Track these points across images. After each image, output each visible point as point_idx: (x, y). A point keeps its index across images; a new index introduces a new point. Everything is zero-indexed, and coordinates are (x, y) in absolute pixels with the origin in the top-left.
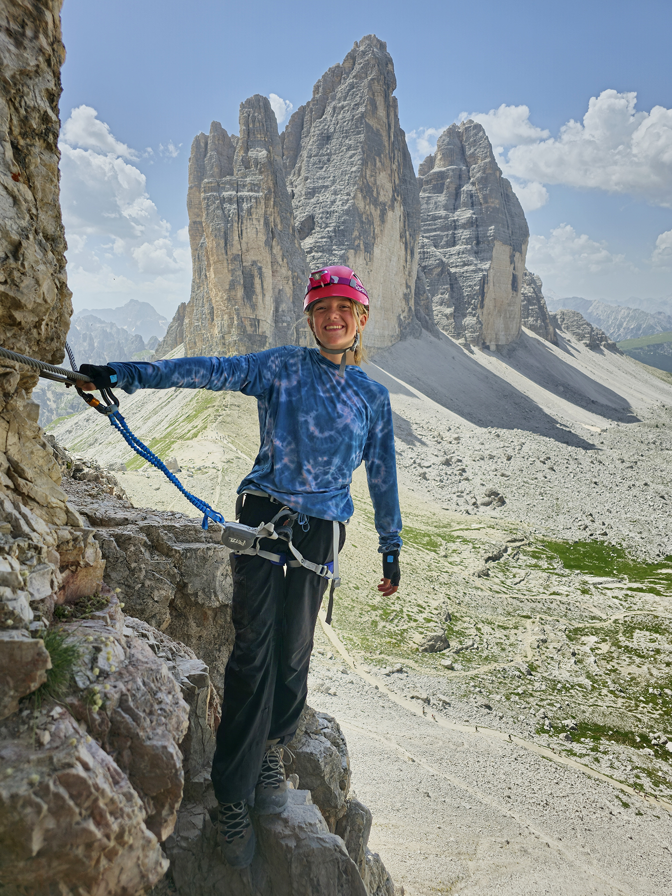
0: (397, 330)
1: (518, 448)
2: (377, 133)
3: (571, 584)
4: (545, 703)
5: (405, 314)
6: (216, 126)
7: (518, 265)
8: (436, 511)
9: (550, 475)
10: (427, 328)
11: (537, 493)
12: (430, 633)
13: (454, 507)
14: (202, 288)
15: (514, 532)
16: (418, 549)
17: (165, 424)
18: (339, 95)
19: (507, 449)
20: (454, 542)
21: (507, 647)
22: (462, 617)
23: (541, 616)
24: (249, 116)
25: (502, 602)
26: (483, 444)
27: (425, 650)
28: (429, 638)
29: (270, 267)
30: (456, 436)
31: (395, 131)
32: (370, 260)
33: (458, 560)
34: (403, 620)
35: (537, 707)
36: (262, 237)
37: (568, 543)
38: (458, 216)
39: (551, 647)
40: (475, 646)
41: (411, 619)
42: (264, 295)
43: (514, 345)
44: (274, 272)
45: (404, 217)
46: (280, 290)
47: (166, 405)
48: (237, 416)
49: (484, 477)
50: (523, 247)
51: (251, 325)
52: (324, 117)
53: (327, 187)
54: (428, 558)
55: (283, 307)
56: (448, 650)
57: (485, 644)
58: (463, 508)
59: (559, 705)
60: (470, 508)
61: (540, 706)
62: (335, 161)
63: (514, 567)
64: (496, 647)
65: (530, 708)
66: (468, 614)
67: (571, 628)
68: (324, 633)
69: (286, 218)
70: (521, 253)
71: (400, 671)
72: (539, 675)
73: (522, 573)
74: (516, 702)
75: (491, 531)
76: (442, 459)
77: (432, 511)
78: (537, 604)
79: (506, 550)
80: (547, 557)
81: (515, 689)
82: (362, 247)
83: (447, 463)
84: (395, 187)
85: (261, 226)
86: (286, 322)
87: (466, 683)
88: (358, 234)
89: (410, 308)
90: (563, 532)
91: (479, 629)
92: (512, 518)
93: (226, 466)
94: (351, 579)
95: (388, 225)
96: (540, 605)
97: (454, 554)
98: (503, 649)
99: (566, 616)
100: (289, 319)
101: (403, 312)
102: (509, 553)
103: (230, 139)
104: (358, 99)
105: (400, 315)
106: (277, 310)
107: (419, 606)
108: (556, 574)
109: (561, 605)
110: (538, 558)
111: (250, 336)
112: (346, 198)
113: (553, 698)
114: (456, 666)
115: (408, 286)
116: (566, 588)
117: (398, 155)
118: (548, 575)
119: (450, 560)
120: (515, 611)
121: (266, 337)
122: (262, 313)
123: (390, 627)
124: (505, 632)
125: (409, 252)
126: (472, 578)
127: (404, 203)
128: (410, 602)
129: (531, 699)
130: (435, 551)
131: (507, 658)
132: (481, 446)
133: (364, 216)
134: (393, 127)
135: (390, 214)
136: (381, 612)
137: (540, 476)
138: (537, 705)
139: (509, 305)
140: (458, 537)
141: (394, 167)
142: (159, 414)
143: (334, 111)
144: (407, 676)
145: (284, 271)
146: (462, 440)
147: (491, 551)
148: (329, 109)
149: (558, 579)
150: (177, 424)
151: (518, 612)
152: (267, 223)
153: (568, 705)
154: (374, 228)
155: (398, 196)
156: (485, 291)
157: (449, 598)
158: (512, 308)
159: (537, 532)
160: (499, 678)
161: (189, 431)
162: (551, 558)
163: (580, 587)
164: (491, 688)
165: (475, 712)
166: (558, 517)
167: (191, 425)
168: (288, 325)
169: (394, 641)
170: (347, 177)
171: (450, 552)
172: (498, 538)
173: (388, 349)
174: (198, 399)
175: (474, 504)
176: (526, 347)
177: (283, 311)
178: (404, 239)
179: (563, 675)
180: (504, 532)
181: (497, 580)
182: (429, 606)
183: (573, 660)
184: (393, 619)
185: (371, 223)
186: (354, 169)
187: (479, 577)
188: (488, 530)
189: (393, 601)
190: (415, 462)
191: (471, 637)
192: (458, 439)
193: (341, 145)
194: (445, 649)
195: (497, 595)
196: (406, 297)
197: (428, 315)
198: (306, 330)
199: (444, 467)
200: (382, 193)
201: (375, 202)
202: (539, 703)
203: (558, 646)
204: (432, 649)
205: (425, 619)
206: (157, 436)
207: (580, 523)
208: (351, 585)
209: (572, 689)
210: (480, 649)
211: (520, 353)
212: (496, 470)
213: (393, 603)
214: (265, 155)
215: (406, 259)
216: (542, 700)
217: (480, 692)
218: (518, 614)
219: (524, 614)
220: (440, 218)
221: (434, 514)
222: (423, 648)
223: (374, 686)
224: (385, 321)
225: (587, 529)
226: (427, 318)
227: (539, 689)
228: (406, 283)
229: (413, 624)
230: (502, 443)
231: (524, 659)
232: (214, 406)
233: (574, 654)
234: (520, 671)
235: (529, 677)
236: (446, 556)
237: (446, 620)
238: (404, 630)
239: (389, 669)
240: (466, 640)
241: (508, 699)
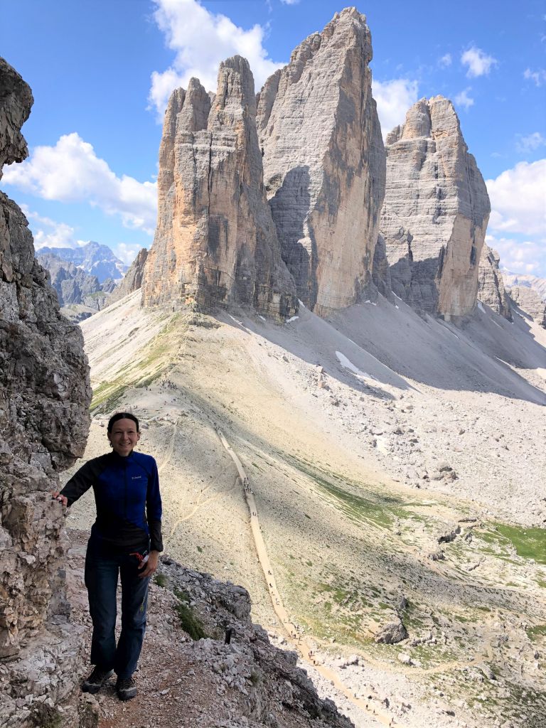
0: (354, 292)
1: (471, 423)
2: (351, 101)
3: (527, 574)
4: (510, 713)
5: (363, 278)
6: (195, 82)
7: (478, 238)
8: (386, 482)
9: (504, 454)
10: (383, 293)
11: (491, 472)
12: (386, 622)
13: (405, 479)
14: (166, 236)
15: (466, 511)
16: (371, 524)
17: (117, 368)
18: (316, 62)
19: (461, 423)
20: (406, 518)
21: (466, 643)
22: (417, 603)
23: (500, 609)
24: (229, 74)
25: (459, 590)
26: (435, 415)
27: (381, 641)
28: (385, 627)
29: (236, 221)
30: (409, 405)
31: (367, 101)
32: (333, 222)
33: (412, 538)
34: (357, 604)
35: (502, 717)
36: (232, 191)
37: (520, 528)
38: (422, 186)
39: (512, 646)
40: (433, 640)
41: (366, 603)
42: (227, 248)
43: (468, 317)
44: (240, 226)
45: (370, 182)
46: (243, 245)
47: (119, 349)
48: (191, 366)
49: (435, 450)
50: (484, 222)
51: (212, 276)
52: (300, 81)
53: (297, 147)
54: (382, 534)
55: (245, 261)
56: (405, 641)
57: (443, 638)
58: (413, 481)
59: (525, 717)
60: (421, 482)
61: (505, 716)
62: (307, 124)
63: (467, 550)
64: (454, 642)
65: (495, 719)
66: (424, 601)
67: (532, 625)
68: (275, 612)
69: (255, 175)
70: (481, 227)
71: (356, 663)
72: (503, 680)
73: (477, 558)
74: (479, 711)
75: (443, 509)
76: (394, 428)
77: (382, 481)
78: (495, 595)
79: (458, 531)
80: (500, 541)
81: (477, 695)
82: (327, 209)
83: (399, 432)
84: (363, 153)
85: (231, 181)
86: (247, 276)
87: (425, 684)
88: (324, 195)
89: (368, 273)
90: (516, 515)
91: (435, 620)
92: (464, 496)
93: (182, 419)
94: (304, 554)
95: (354, 189)
96: (498, 597)
97: (407, 532)
98: (462, 646)
99: (525, 611)
100: (250, 274)
101: (361, 275)
102: (461, 534)
103: (207, 95)
104: (334, 67)
105: (357, 278)
106: (238, 264)
107: (374, 589)
108: (511, 561)
109: (520, 599)
110: (490, 541)
111: (210, 287)
112: (315, 159)
113: (518, 707)
114: (413, 661)
115: (367, 251)
116: (523, 579)
117: (369, 124)
118: (503, 561)
119: (404, 537)
120: (473, 601)
121: (226, 289)
122: (224, 266)
123: (346, 611)
124: (463, 625)
125: (371, 217)
126: (427, 561)
127: (371, 168)
128: (364, 583)
129: (495, 708)
130: (388, 527)
131: (467, 656)
132: (434, 418)
133: (331, 179)
134: (366, 96)
135: (357, 179)
136: (334, 593)
137: (494, 454)
138: (502, 715)
139: (466, 277)
140: (410, 513)
141: (364, 134)
142: (112, 357)
143: (310, 76)
144: (363, 670)
145: (249, 226)
146: (415, 410)
147: (444, 530)
148: (305, 75)
149: (514, 568)
150: (129, 369)
151: (475, 603)
152: (237, 177)
153: (534, 716)
154: (340, 192)
155: (365, 162)
156: (444, 261)
157: (404, 582)
158: (468, 281)
159: (489, 513)
160: (461, 680)
161: (142, 377)
162: (503, 542)
163: (536, 578)
164: (452, 692)
165: (436, 720)
166: (512, 499)
167: (144, 371)
168: (249, 279)
169: (349, 628)
170: (317, 140)
171: (403, 529)
172: (449, 518)
173: (342, 311)
174: (152, 346)
175: (425, 478)
176: (480, 320)
177: (244, 265)
178: (368, 204)
179: (527, 681)
180: (456, 510)
181: (451, 564)
182: (384, 589)
183: (536, 663)
184: (347, 603)
185: (337, 186)
186: (325, 133)
187: (435, 559)
188: (440, 507)
189: (347, 581)
190: (366, 428)
191: (428, 628)
192: (410, 408)
193: (314, 109)
194: (401, 640)
195: (453, 581)
196: (365, 261)
197: (385, 280)
198: (266, 285)
199: (396, 436)
200: (350, 158)
201: (343, 166)
202: (504, 713)
203: (520, 646)
204: (389, 640)
205: (380, 604)
206: (108, 379)
207: (534, 507)
208: (304, 560)
209: (537, 698)
210: (438, 643)
211: (474, 326)
212: (449, 444)
213: (347, 584)
214: (242, 112)
215: (368, 223)
216: (507, 710)
217: (442, 695)
218: (476, 606)
219: (483, 606)
220: (404, 186)
221: (384, 485)
222: (379, 638)
223: (330, 681)
224: (343, 283)
225: (541, 514)
226: (385, 283)
227: (503, 696)
228: (367, 248)
229: (369, 610)
230: (455, 416)
231: (485, 659)
232: (169, 354)
233: (537, 657)
234: (482, 673)
235: (492, 681)
236: (399, 534)
237: (402, 607)
238: (359, 615)
239: (343, 661)
240: (423, 632)
241: (471, 706)
